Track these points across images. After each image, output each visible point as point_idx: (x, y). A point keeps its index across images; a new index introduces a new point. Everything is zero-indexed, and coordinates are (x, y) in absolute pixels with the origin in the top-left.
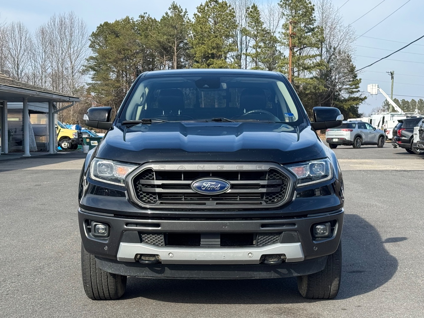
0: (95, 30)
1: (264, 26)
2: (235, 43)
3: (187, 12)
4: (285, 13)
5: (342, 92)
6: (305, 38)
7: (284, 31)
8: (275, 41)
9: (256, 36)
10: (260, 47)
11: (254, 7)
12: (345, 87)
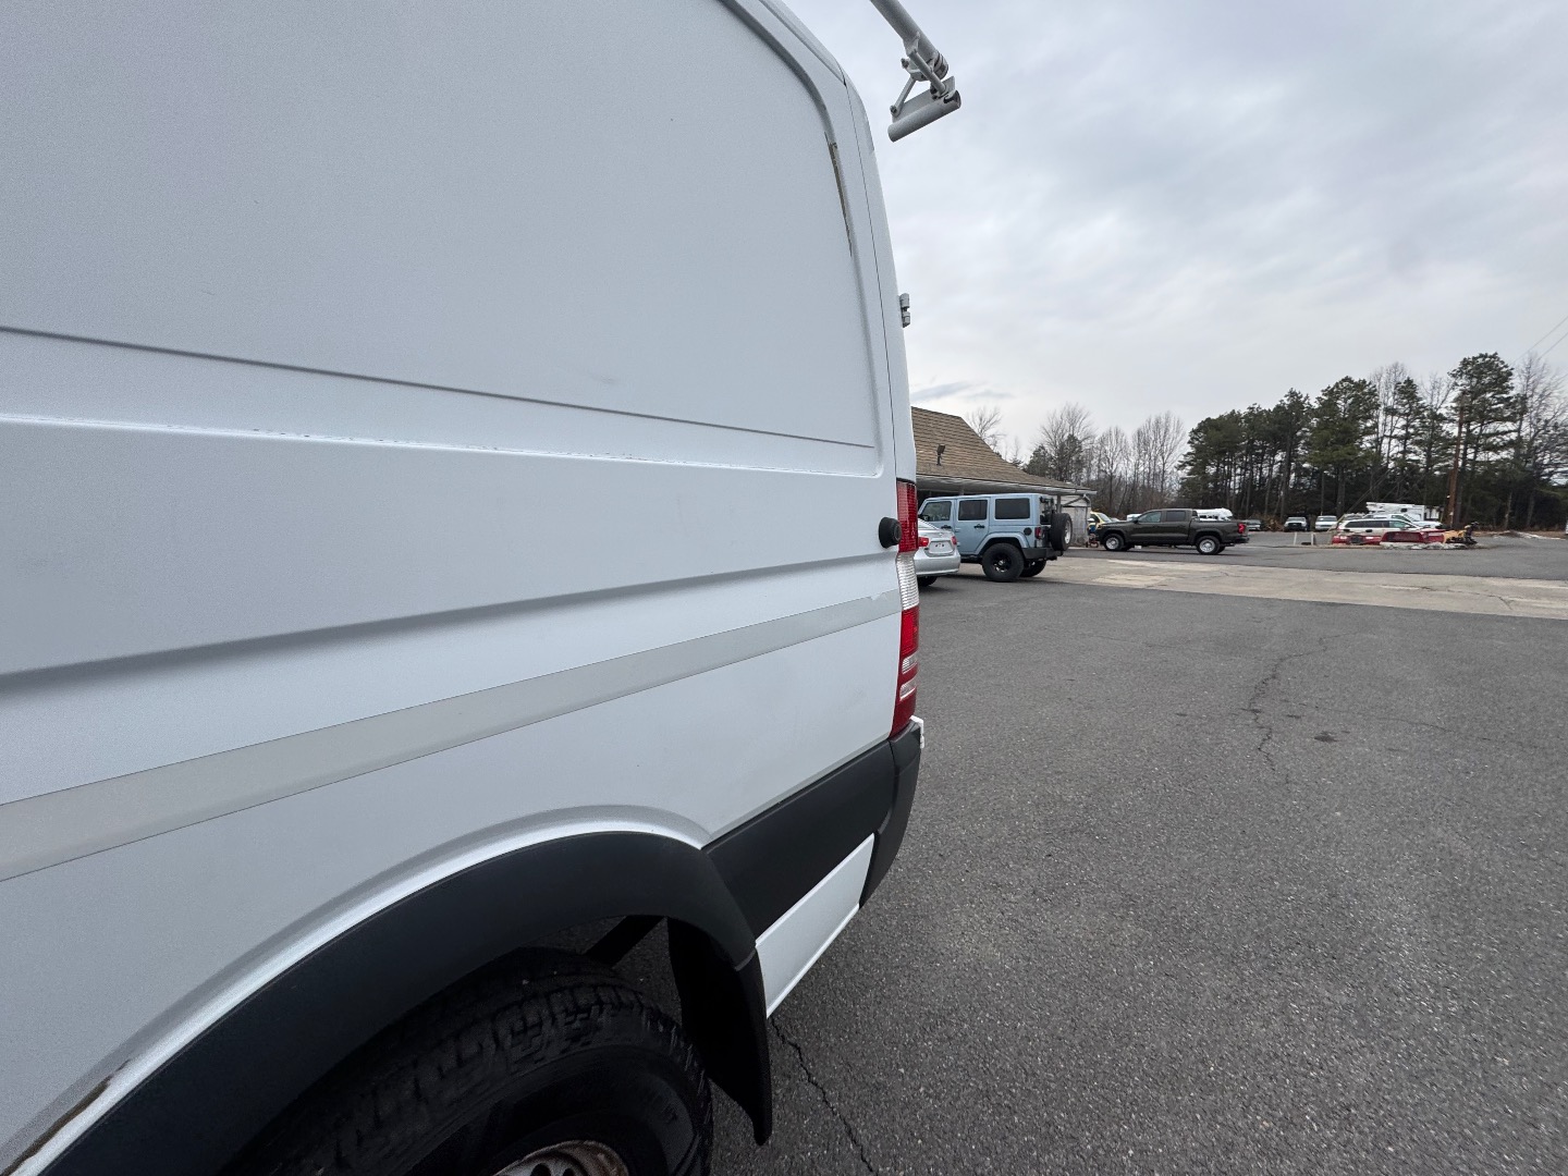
0: (1195, 427)
1: (1421, 402)
2: (1376, 425)
3: (1307, 397)
4: (1460, 383)
5: (1555, 476)
6: (1491, 411)
7: (1454, 405)
8: (1441, 418)
9: (1408, 415)
10: (1413, 427)
11: (1409, 382)
12: (1560, 470)
